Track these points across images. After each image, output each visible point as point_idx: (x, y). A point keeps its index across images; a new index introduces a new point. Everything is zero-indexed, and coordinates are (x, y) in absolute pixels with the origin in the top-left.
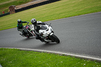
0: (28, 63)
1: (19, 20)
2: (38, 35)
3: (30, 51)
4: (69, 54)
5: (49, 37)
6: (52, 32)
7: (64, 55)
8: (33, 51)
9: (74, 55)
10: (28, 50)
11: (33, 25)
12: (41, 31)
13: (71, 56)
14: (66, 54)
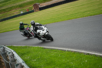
0: (52, 62)
1: (21, 22)
2: (36, 34)
3: (54, 49)
4: (94, 53)
5: (45, 36)
6: (47, 32)
7: (88, 54)
8: (57, 49)
9: (99, 54)
10: (52, 49)
11: (32, 26)
12: (38, 31)
13: (96, 56)
14: (90, 53)
